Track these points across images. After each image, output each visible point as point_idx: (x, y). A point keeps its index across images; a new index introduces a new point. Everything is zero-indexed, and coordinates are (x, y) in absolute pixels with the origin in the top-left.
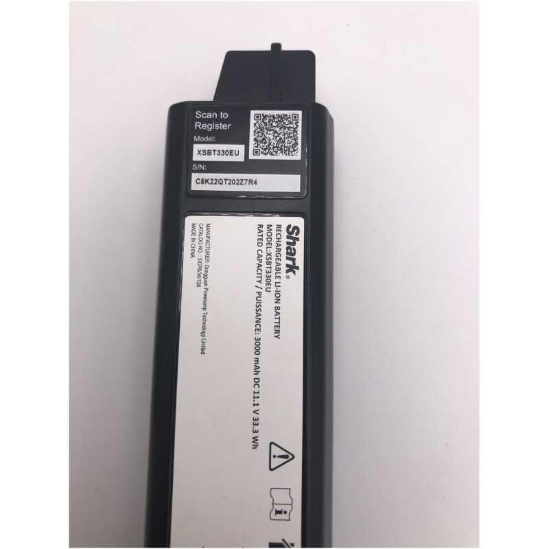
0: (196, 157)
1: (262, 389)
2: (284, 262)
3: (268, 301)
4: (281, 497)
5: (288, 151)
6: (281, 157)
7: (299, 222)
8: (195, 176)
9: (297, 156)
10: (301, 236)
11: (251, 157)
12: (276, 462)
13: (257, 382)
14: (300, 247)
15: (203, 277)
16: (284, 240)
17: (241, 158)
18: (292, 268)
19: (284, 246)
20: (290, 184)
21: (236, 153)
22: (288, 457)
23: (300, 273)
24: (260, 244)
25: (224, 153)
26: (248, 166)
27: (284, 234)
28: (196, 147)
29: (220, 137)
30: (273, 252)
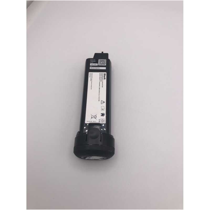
0: (90, 65)
1: (100, 94)
2: (103, 78)
3: (101, 83)
4: (103, 107)
5: (104, 64)
6: (103, 65)
7: (106, 73)
8: (90, 67)
9: (105, 65)
10: (106, 75)
12: (102, 103)
14: (106, 76)
15: (91, 80)
16: (103, 75)
17: (97, 65)
18: (105, 79)
19: (103, 76)
20: (105, 68)
22: (104, 102)
23: (106, 79)
24: (100, 75)
25: (95, 64)
26: (98, 66)
27: (103, 74)
28: (90, 64)
29: (94, 63)
30: (102, 77)
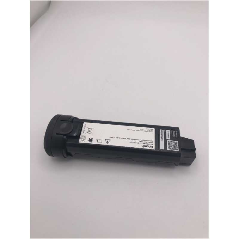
0: (167, 131)
1: (120, 139)
2: (145, 145)
3: (138, 141)
4: (100, 141)
5: (169, 148)
6: (168, 146)
7: (154, 148)
8: (163, 130)
9: (168, 149)
10: (150, 148)
11: (168, 141)
12: (107, 140)
13: (122, 138)
14: (148, 148)
15: (142, 130)
16: (150, 145)
17: (167, 139)
18: (144, 146)
19: (148, 145)
20: (162, 147)
21: (168, 138)
22: (107, 142)
23: (143, 148)
24: (149, 141)
26: (165, 140)
27: (151, 145)
28: (169, 131)
29: (171, 135)
30: (147, 143)
